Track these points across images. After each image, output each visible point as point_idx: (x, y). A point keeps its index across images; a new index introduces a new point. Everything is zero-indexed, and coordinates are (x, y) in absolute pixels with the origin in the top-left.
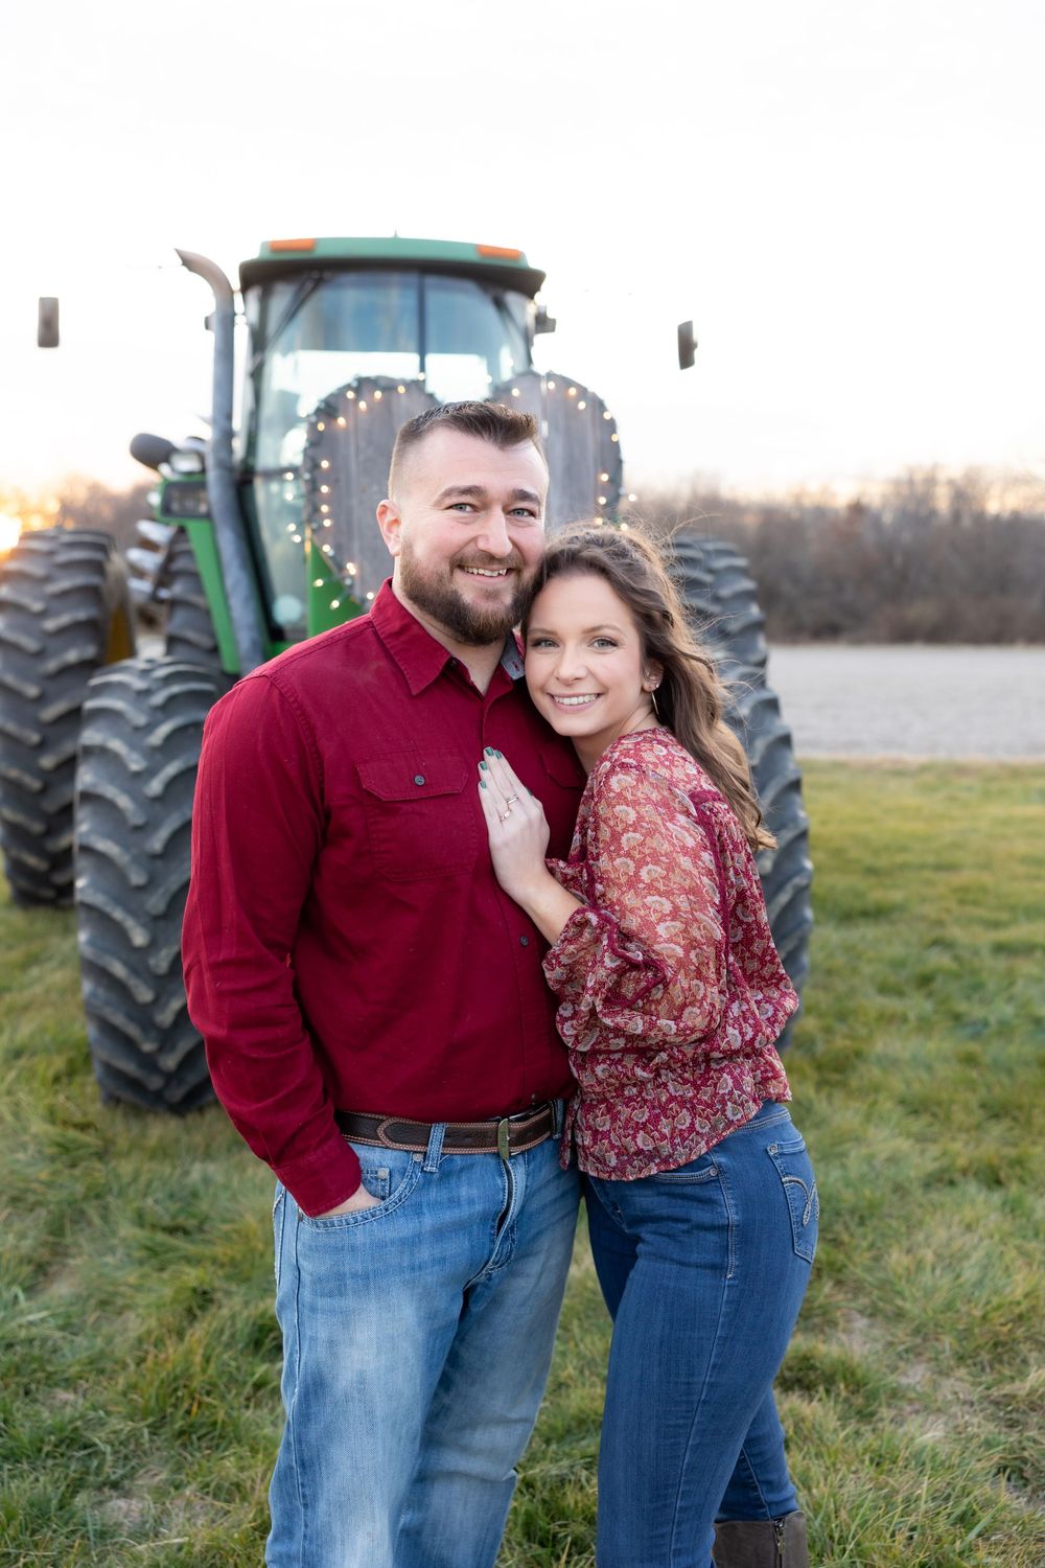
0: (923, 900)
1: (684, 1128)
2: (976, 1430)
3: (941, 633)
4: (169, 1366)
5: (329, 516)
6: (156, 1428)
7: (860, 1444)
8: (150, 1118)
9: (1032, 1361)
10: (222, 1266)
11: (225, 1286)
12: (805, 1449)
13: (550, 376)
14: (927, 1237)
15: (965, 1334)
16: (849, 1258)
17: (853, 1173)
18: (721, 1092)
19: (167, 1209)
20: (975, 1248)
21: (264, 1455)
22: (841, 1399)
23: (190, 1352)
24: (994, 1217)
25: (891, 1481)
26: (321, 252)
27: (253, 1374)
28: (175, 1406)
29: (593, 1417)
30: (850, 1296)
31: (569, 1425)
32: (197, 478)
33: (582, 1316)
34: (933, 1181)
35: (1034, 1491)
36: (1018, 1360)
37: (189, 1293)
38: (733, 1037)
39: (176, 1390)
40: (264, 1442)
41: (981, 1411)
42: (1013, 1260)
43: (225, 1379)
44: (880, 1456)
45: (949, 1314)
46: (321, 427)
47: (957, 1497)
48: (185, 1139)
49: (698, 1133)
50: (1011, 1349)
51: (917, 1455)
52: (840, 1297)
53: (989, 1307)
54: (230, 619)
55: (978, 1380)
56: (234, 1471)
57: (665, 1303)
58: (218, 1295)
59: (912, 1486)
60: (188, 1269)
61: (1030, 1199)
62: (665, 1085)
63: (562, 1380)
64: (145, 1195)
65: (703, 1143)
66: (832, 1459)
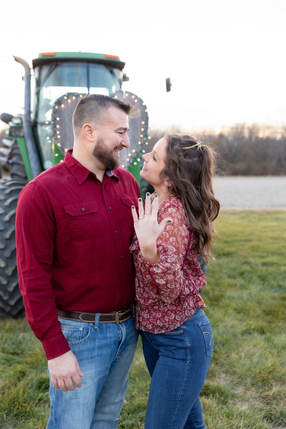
0: (241, 250)
1: (172, 319)
2: (257, 406)
3: (246, 173)
4: (12, 395)
5: (59, 135)
6: (8, 414)
7: (223, 411)
8: (6, 320)
9: (274, 385)
10: (29, 364)
11: (30, 370)
12: (206, 413)
13: (126, 92)
14: (243, 350)
15: (254, 378)
16: (219, 356)
17: (221, 331)
18: (184, 307)
19: (11, 347)
20: (257, 352)
21: (41, 421)
22: (217, 398)
23: (19, 390)
24: (263, 343)
25: (232, 422)
26: (57, 56)
27: (38, 396)
28: (14, 407)
29: (142, 406)
30: (220, 367)
31: (135, 409)
32: (20, 125)
33: (139, 376)
34: (244, 333)
35: (275, 423)
36: (270, 385)
37: (18, 373)
38: (187, 291)
39: (14, 402)
40: (41, 417)
41: (259, 400)
42: (268, 355)
43: (29, 398)
44: (229, 415)
45: (249, 372)
46: (57, 107)
47: (252, 426)
48: (17, 326)
49: (177, 320)
50: (268, 382)
51: (240, 414)
52: (217, 368)
53: (261, 369)
54: (31, 168)
55: (258, 391)
56: (32, 426)
57: (169, 370)
58: (27, 373)
59: (238, 423)
60: (18, 365)
61: (273, 337)
62: (166, 306)
63: (133, 395)
64: (5, 343)
65: (179, 323)
66: (214, 416)
